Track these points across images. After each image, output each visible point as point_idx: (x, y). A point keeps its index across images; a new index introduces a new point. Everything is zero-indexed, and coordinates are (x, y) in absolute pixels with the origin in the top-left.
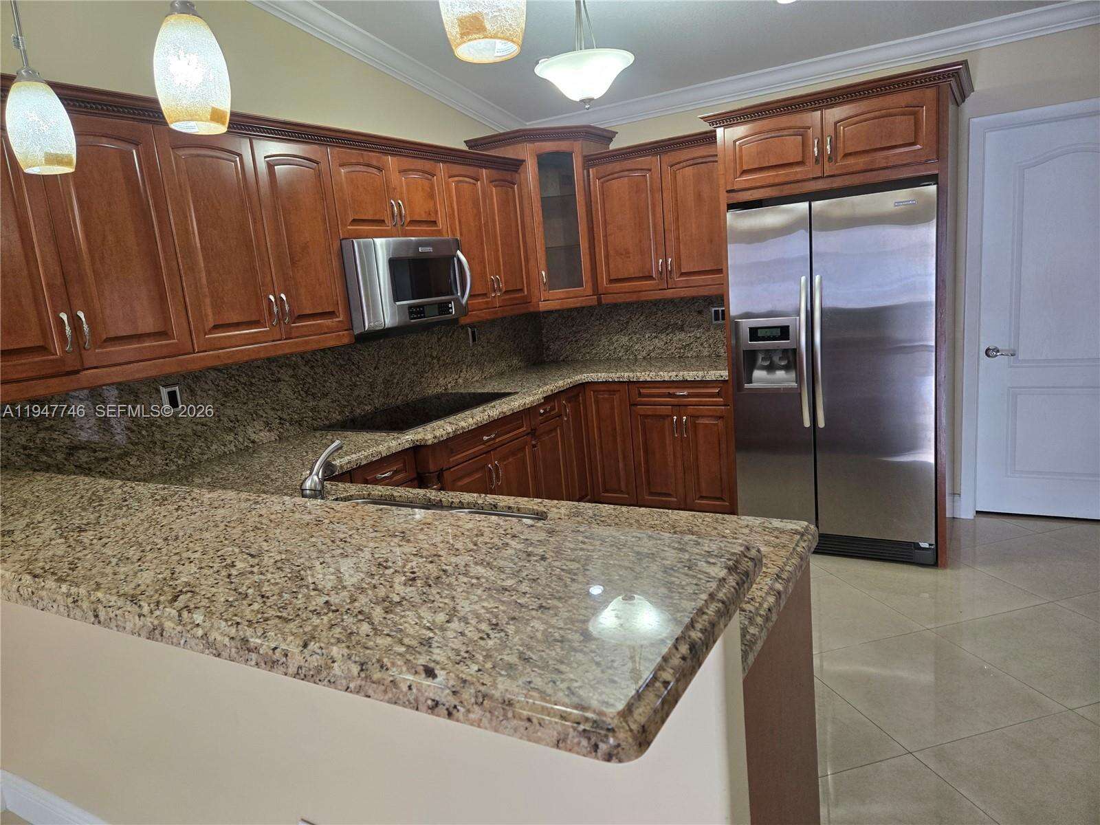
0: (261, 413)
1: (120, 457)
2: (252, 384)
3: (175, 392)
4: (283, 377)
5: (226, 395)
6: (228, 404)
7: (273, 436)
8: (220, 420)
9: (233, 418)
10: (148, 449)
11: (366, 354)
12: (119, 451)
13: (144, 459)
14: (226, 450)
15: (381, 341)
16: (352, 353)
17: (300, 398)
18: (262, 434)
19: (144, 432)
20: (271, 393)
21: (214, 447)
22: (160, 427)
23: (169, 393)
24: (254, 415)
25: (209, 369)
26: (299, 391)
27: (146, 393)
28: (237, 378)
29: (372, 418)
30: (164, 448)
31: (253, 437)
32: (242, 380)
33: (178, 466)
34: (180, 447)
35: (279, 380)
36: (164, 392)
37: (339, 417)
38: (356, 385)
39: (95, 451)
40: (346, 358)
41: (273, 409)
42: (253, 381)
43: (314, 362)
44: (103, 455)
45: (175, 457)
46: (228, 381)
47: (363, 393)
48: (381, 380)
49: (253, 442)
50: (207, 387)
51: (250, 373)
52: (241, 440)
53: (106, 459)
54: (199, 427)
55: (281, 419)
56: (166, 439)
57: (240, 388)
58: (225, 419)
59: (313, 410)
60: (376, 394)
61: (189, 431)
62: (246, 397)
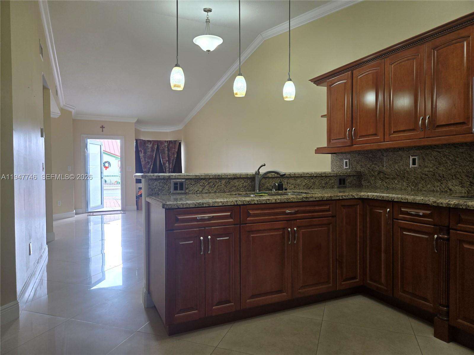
0: (458, 176)
1: (392, 179)
3: (415, 159)
5: (440, 164)
6: (440, 168)
8: (434, 175)
9: (441, 175)
10: (402, 179)
12: (392, 177)
13: (400, 182)
14: (434, 189)
19: (401, 172)
21: (429, 186)
22: (408, 171)
23: (413, 159)
24: (454, 177)
27: (405, 157)
30: (407, 180)
31: (451, 187)
33: (412, 189)
34: (414, 181)
36: (411, 158)
39: (385, 175)
41: (467, 176)
44: (387, 177)
45: (411, 185)
46: (442, 157)
50: (431, 159)
52: (444, 187)
53: (388, 178)
54: (424, 176)
56: (409, 177)
58: (437, 175)
61: (419, 176)
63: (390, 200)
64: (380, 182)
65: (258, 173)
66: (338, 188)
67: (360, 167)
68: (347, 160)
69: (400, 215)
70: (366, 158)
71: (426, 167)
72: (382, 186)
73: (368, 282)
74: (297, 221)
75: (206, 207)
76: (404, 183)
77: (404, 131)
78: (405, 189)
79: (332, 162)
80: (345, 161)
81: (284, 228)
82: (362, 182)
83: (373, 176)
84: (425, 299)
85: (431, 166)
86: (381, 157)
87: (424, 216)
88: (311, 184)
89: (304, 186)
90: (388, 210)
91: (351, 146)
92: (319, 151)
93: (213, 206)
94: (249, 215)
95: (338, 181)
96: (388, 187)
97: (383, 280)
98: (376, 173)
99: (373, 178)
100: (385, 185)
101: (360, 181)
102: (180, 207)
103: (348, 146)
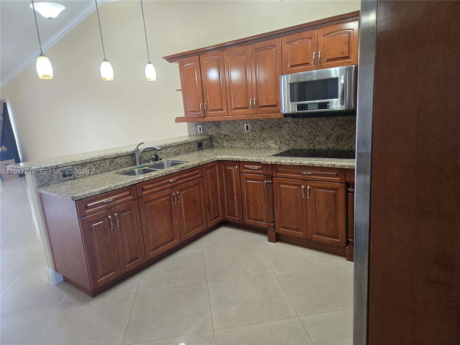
0: (274, 137)
1: (234, 140)
2: (272, 127)
3: (248, 126)
4: (284, 127)
5: (263, 129)
6: (263, 132)
7: (277, 147)
8: (260, 137)
9: (264, 137)
10: (240, 140)
11: (327, 123)
13: (239, 142)
15: (338, 117)
16: (319, 121)
17: (290, 136)
18: (273, 145)
19: (240, 135)
20: (278, 132)
21: (257, 145)
22: (244, 135)
23: (247, 126)
24: (271, 138)
25: (258, 120)
26: (290, 133)
27: (241, 124)
28: (267, 124)
29: (325, 152)
30: (244, 141)
31: (270, 145)
32: (269, 125)
33: (247, 147)
34: (248, 142)
35: (282, 128)
36: (245, 125)
37: (307, 147)
38: (318, 135)
39: (229, 137)
40: (315, 123)
41: (278, 137)
42: (272, 126)
43: (298, 123)
45: (247, 144)
47: (322, 140)
48: (334, 136)
49: (270, 147)
50: (257, 126)
51: (272, 124)
52: (266, 145)
53: (231, 140)
54: (254, 138)
55: (281, 141)
56: (245, 138)
57: (268, 128)
58: (262, 137)
59: (295, 141)
60: (330, 142)
61: (251, 138)
62: (269, 131)
63: (237, 160)
64: (226, 142)
65: (137, 150)
66: (198, 150)
67: (211, 131)
68: (201, 126)
69: (244, 170)
70: (214, 124)
71: (255, 132)
72: (228, 146)
73: (227, 216)
74: (179, 186)
75: (109, 191)
76: (242, 143)
77: (240, 108)
78: (243, 148)
79: (188, 128)
80: (199, 127)
81: (170, 194)
82: (214, 143)
83: (221, 138)
84: (262, 221)
85: (258, 131)
86: (225, 124)
87: (258, 169)
88: (178, 151)
89: (173, 153)
90: (237, 167)
91: (204, 117)
92: (179, 120)
93: (115, 190)
94: (144, 190)
95: (197, 145)
96: (232, 146)
97: (237, 214)
98: (223, 136)
99: (221, 140)
100: (230, 145)
101: (212, 143)
102: (88, 196)
103: (202, 117)
